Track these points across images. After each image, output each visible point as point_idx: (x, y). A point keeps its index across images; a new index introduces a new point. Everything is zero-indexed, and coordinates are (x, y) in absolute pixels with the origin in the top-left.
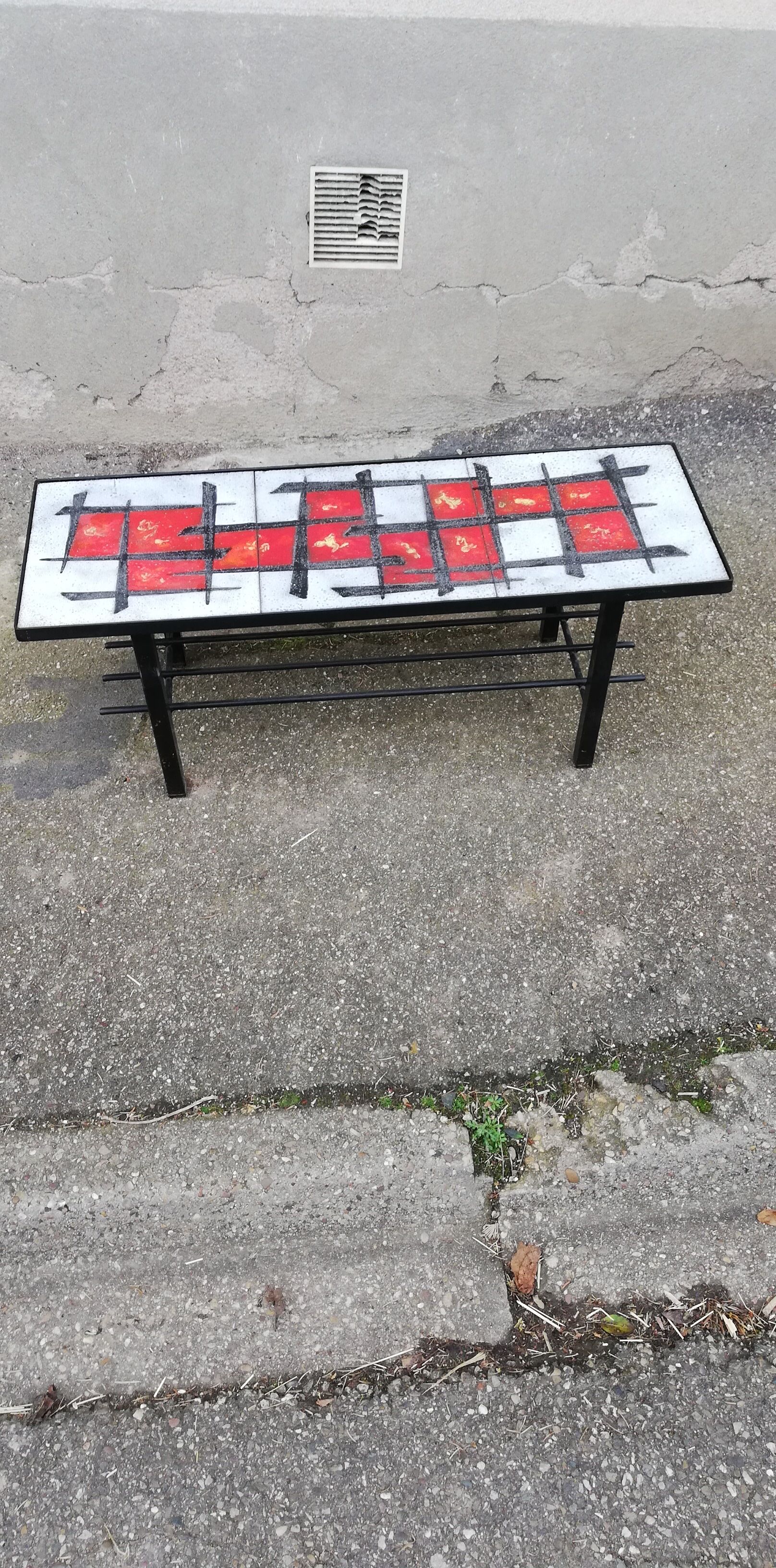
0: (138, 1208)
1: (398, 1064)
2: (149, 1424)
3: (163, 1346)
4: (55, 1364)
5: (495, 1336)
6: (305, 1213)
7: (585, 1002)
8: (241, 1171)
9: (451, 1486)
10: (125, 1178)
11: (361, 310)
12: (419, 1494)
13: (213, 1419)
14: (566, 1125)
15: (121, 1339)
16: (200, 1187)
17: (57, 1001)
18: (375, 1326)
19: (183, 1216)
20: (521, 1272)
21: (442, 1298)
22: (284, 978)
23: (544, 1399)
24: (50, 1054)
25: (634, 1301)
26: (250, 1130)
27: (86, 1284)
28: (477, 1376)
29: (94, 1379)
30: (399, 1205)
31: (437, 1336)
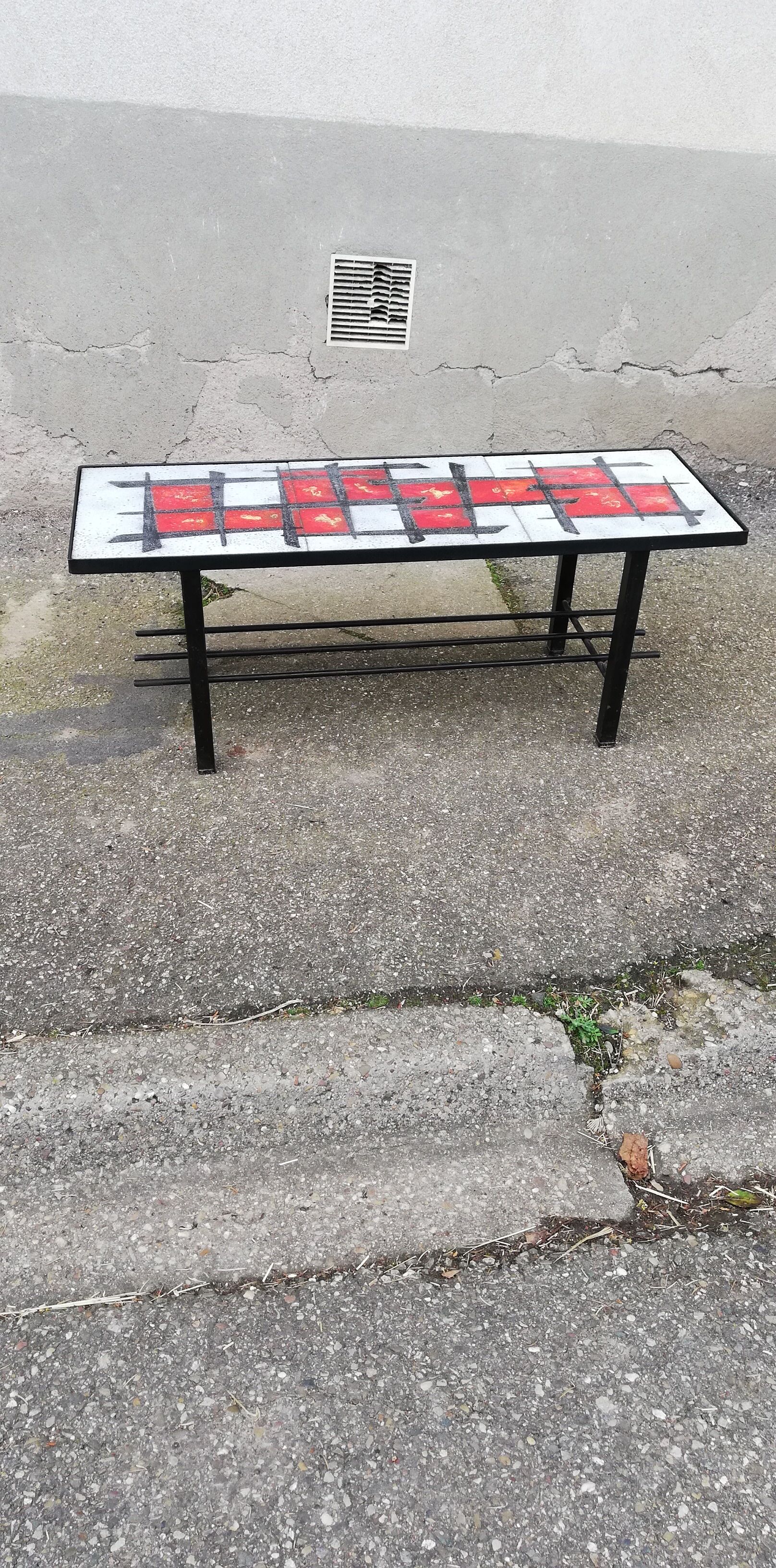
0: (231, 1098)
1: (484, 968)
2: (263, 1302)
3: (266, 1236)
4: (151, 1256)
5: (619, 1213)
6: (404, 1106)
7: (661, 914)
8: (337, 1060)
9: (603, 1337)
10: (216, 1070)
11: (372, 387)
12: (570, 1346)
13: (332, 1294)
14: (660, 1018)
15: (219, 1232)
16: (295, 1075)
17: (128, 923)
18: (491, 1209)
19: (277, 1109)
20: (633, 1159)
21: (556, 1183)
22: (358, 900)
23: (683, 1260)
24: (125, 967)
25: (756, 1177)
26: (341, 1026)
27: (174, 1186)
28: (608, 1245)
29: (194, 1268)
30: (500, 1097)
31: (558, 1215)
